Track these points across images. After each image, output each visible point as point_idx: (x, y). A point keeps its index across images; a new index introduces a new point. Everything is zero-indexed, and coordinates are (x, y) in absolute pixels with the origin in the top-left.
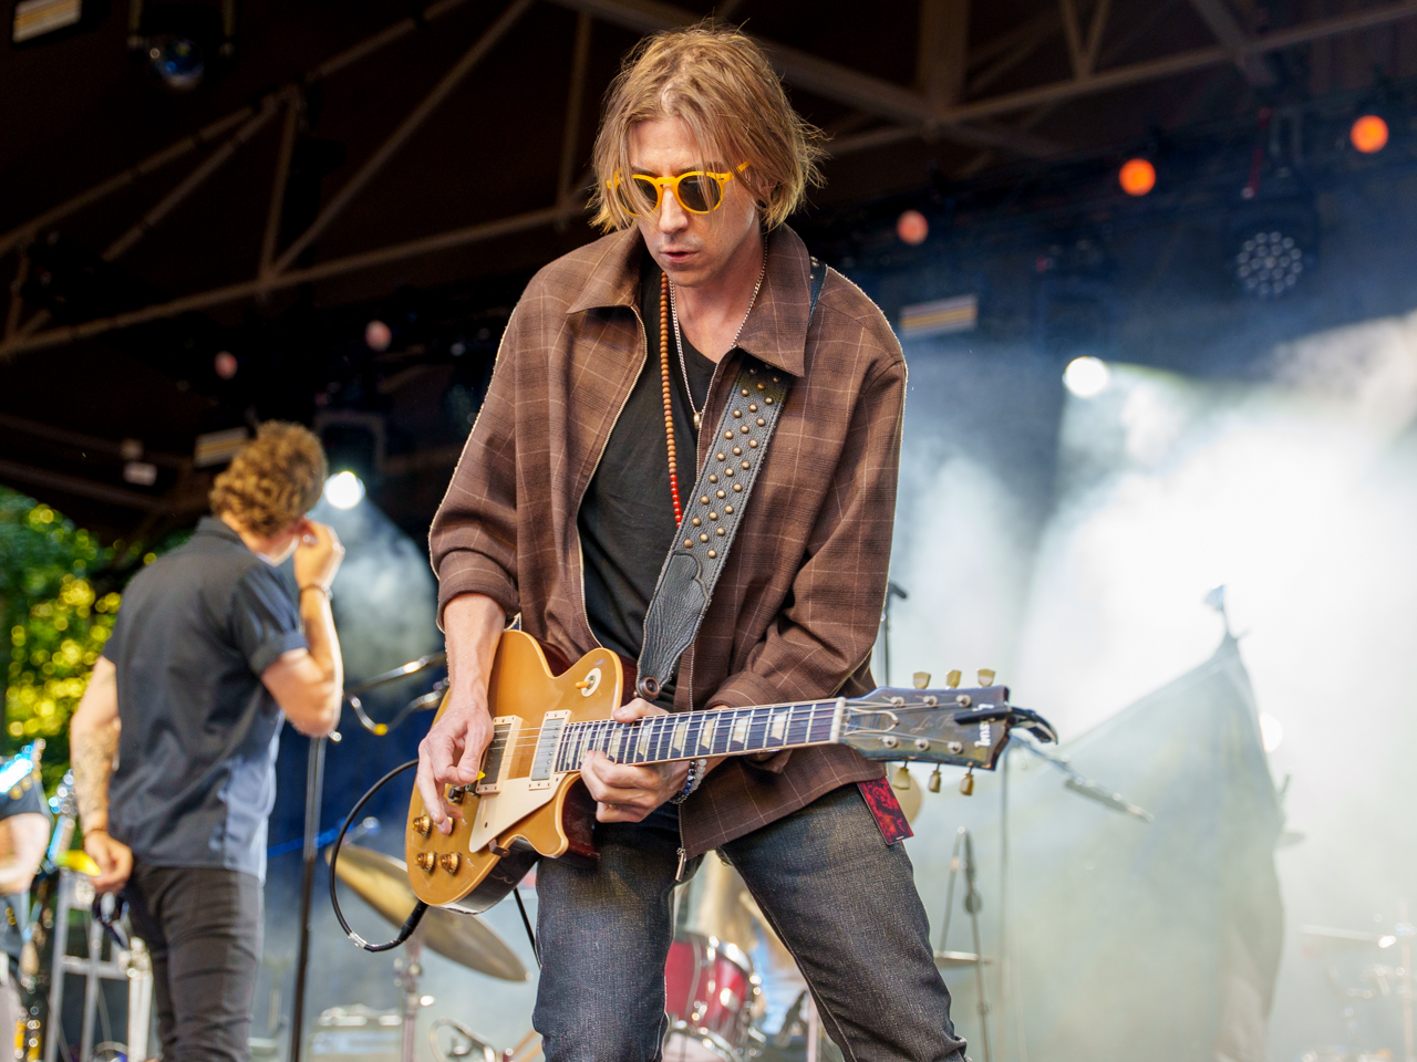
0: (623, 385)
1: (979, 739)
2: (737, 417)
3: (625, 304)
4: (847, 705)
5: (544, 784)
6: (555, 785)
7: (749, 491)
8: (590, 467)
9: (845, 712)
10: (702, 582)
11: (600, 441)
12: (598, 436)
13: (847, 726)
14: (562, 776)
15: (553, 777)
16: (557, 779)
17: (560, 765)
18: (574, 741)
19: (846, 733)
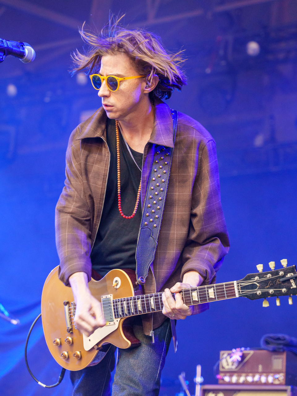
0: (105, 167)
1: (292, 286)
2: (155, 172)
3: (99, 136)
4: (238, 283)
5: (112, 323)
6: (117, 324)
7: (164, 199)
8: (102, 200)
9: (238, 286)
10: (153, 237)
11: (103, 190)
12: (102, 188)
13: (241, 291)
14: (119, 319)
15: (115, 320)
16: (117, 321)
17: (117, 316)
18: (120, 306)
19: (241, 293)
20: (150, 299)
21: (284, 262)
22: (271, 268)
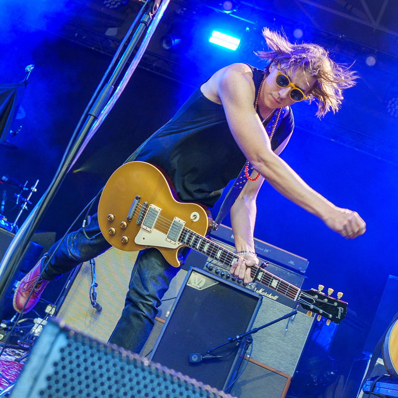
1: (338, 316)
5: (174, 242)
6: (177, 245)
9: (300, 294)
13: (299, 298)
14: (181, 244)
15: (177, 242)
16: (179, 244)
17: (181, 240)
18: (187, 236)
19: (299, 299)
20: (218, 250)
21: (340, 295)
22: (328, 293)
